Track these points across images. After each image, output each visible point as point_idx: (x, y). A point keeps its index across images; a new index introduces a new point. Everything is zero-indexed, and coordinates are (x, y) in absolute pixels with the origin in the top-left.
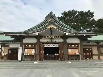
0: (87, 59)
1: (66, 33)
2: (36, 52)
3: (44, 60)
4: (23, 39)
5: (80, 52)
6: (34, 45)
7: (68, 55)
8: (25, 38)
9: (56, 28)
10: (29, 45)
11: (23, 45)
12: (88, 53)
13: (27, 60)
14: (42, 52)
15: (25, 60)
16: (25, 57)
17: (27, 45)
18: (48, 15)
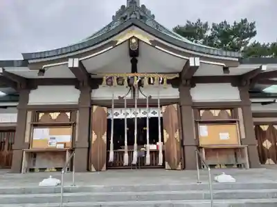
0: (267, 162)
1: (191, 60)
2: (76, 140)
3: (107, 169)
4: (29, 92)
5: (243, 137)
6: (68, 114)
7: (199, 148)
8: (35, 88)
9: (151, 41)
10: (52, 114)
11: (30, 114)
12: (269, 140)
13: (43, 170)
14: (99, 138)
15: (32, 170)
16: (35, 157)
17: (42, 112)
18: (123, 7)
